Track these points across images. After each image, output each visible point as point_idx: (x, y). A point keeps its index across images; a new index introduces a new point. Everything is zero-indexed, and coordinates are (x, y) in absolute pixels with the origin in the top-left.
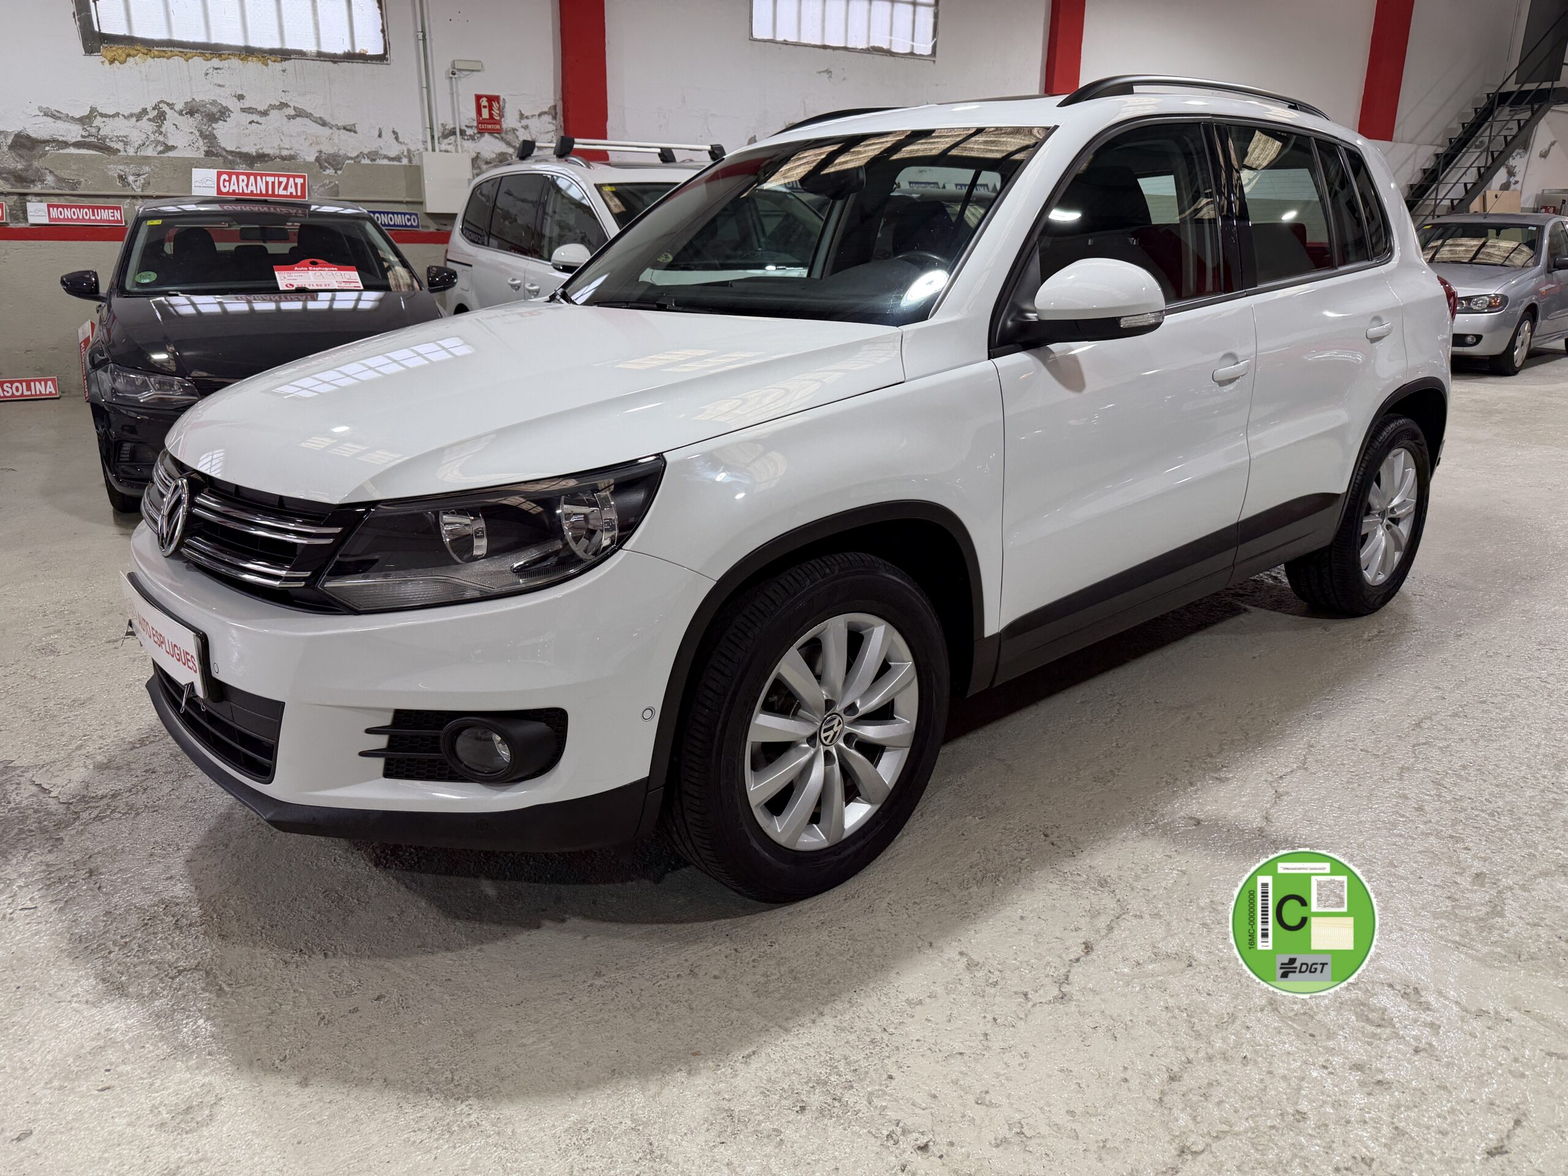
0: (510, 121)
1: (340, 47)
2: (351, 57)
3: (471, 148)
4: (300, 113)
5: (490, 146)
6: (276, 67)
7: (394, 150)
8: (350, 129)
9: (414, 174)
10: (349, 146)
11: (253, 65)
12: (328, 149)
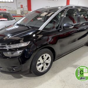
0: (23, 7)
1: (10, 1)
2: (11, 2)
3: (21, 9)
4: (7, 7)
5: (22, 9)
6: (5, 3)
7: (14, 9)
8: (11, 8)
9: (16, 11)
10: (11, 9)
11: (3, 3)
12: (9, 10)
